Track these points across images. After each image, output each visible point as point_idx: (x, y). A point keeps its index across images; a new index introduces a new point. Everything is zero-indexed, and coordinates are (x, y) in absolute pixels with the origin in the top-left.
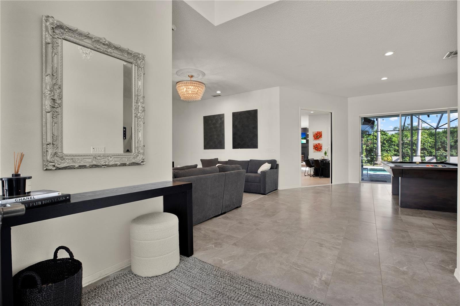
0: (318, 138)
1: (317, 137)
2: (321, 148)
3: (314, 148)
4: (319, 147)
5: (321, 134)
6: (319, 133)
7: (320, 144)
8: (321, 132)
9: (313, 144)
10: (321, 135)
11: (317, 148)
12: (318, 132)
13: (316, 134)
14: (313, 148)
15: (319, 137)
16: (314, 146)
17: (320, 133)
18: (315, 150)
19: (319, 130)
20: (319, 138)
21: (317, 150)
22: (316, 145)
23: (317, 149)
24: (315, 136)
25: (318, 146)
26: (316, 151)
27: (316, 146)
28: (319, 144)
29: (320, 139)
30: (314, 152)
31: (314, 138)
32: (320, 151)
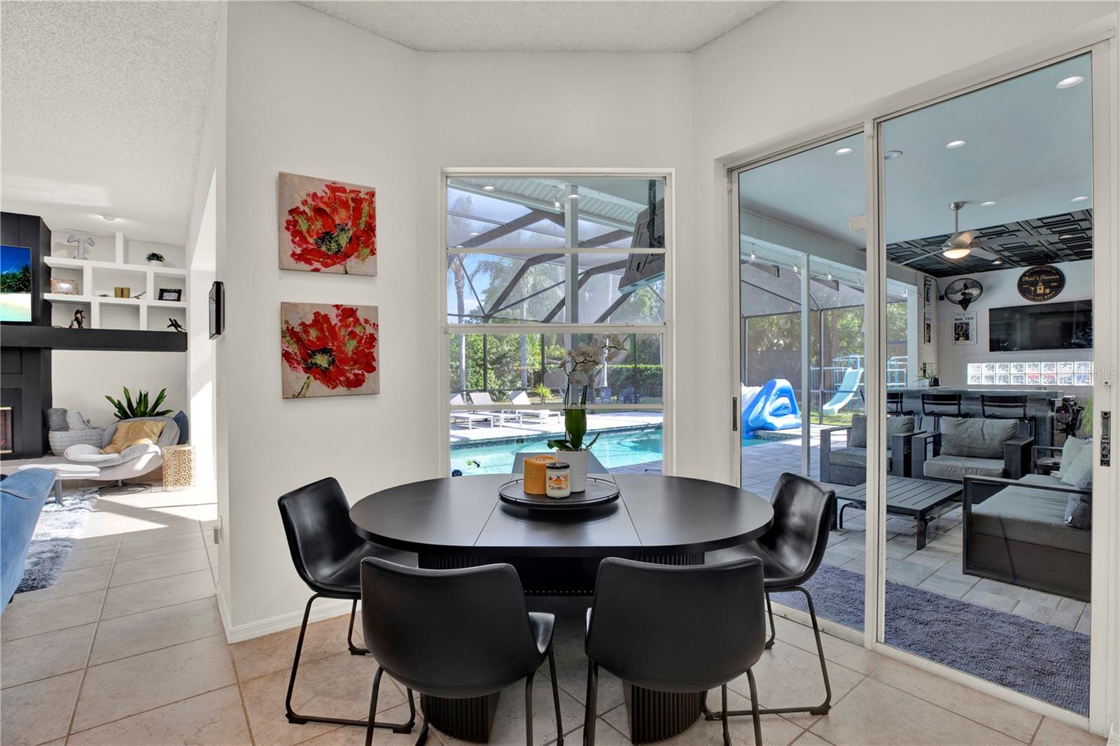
0: (341, 256)
1: (326, 237)
2: (367, 361)
3: (293, 349)
4: (351, 346)
5: (372, 216)
6: (345, 205)
7: (361, 316)
8: (372, 194)
9: (286, 307)
10: (370, 229)
11: (325, 351)
12: (334, 188)
13: (318, 211)
14: (286, 355)
15: (344, 240)
16: (289, 333)
17: (358, 201)
18: (303, 376)
19: (352, 177)
20: (347, 256)
21: (330, 378)
22: (320, 320)
23: (322, 361)
24: (303, 225)
25: (332, 329)
26: (317, 385)
27: (313, 334)
28: (348, 313)
29: (352, 262)
30: (298, 396)
31: (299, 251)
32: (357, 382)
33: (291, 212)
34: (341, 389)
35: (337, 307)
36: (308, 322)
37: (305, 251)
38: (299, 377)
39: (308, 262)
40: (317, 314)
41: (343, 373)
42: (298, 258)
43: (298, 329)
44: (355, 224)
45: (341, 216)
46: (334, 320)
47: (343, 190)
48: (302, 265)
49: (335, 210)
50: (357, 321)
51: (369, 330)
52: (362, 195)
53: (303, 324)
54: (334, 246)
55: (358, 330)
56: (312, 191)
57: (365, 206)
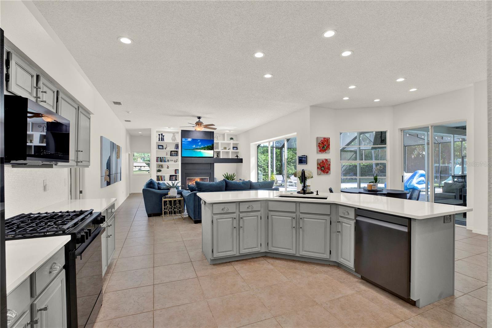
0: (325, 150)
1: (323, 147)
2: (329, 169)
3: (319, 167)
4: (327, 166)
5: (329, 142)
8: (329, 138)
9: (318, 160)
10: (329, 145)
11: (323, 167)
12: (324, 138)
13: (322, 143)
14: (318, 168)
15: (325, 147)
16: (318, 164)
17: (327, 140)
19: (326, 136)
22: (323, 161)
23: (323, 168)
24: (320, 145)
27: (322, 164)
28: (326, 160)
29: (327, 151)
30: (320, 175)
31: (320, 150)
32: (327, 172)
33: (319, 143)
34: (325, 173)
35: (325, 159)
36: (321, 162)
37: (321, 150)
38: (320, 171)
39: (321, 152)
40: (322, 161)
41: (325, 171)
42: (320, 151)
43: (320, 163)
44: (327, 144)
45: (325, 143)
46: (325, 162)
47: (325, 138)
48: (320, 152)
49: (324, 142)
50: (328, 161)
51: (329, 163)
52: (328, 139)
53: (320, 162)
54: (324, 149)
55: (328, 163)
56: (321, 139)
57: (328, 141)
